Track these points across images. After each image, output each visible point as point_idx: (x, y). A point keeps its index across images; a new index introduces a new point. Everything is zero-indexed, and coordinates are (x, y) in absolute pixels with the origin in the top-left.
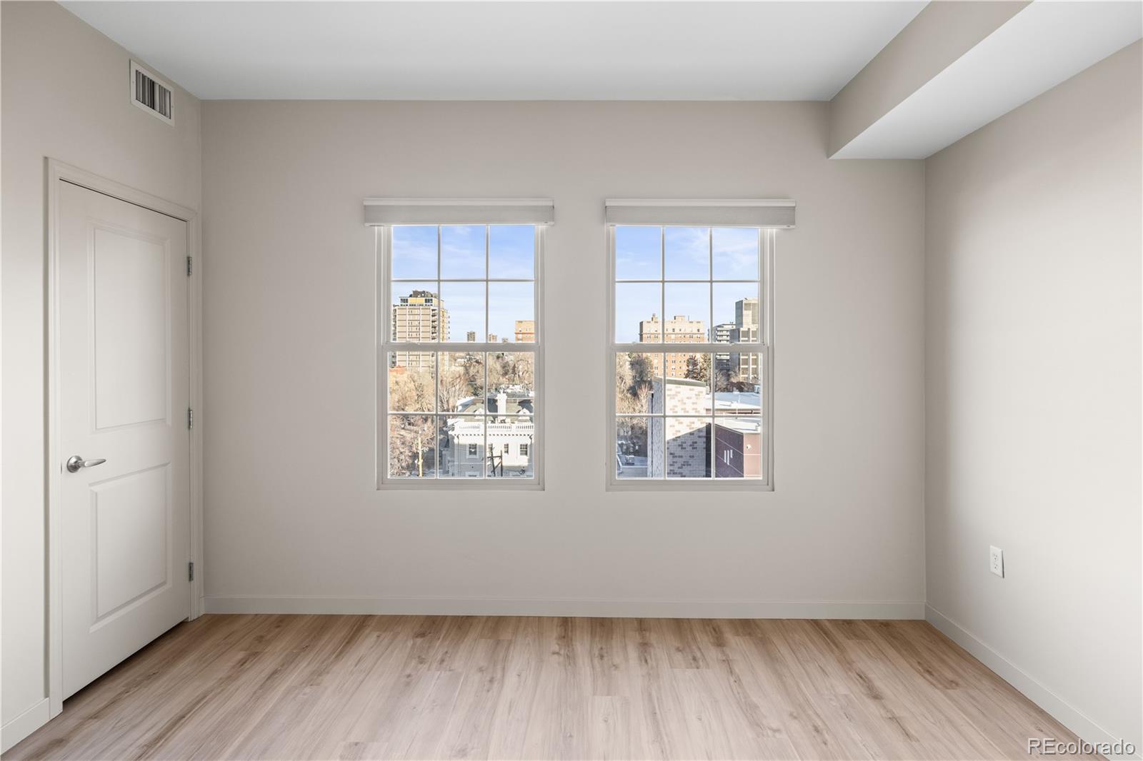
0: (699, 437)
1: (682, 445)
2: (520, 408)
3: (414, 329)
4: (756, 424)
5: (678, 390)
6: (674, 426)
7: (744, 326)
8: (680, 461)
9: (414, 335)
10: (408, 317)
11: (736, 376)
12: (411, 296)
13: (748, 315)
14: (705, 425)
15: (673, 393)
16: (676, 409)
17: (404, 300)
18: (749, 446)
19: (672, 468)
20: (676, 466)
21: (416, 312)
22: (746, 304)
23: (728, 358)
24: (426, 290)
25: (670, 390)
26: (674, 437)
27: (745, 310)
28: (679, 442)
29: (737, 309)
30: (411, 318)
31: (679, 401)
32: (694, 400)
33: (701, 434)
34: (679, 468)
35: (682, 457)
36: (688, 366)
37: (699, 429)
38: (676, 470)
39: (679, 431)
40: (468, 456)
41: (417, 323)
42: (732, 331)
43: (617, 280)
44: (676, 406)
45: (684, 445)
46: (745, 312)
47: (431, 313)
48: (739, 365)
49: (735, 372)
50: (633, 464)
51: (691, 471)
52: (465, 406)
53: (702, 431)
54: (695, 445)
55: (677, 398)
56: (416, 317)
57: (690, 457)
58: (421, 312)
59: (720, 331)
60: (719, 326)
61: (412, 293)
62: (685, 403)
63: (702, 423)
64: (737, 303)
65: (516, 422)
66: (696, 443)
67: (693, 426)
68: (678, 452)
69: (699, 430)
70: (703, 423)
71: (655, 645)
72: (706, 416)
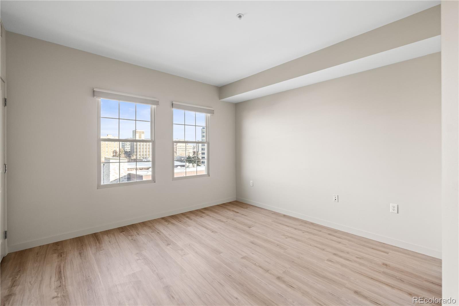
0: (125, 178)
6: (114, 175)
11: (133, 157)
13: (137, 135)
14: (127, 174)
23: (130, 150)
26: (114, 179)
27: (136, 133)
33: (125, 177)
36: (113, 154)
39: (117, 177)
43: (174, 123)
48: (134, 153)
49: (132, 155)
63: (126, 173)
64: (133, 131)
69: (125, 176)
71: (189, 216)
72: (128, 170)
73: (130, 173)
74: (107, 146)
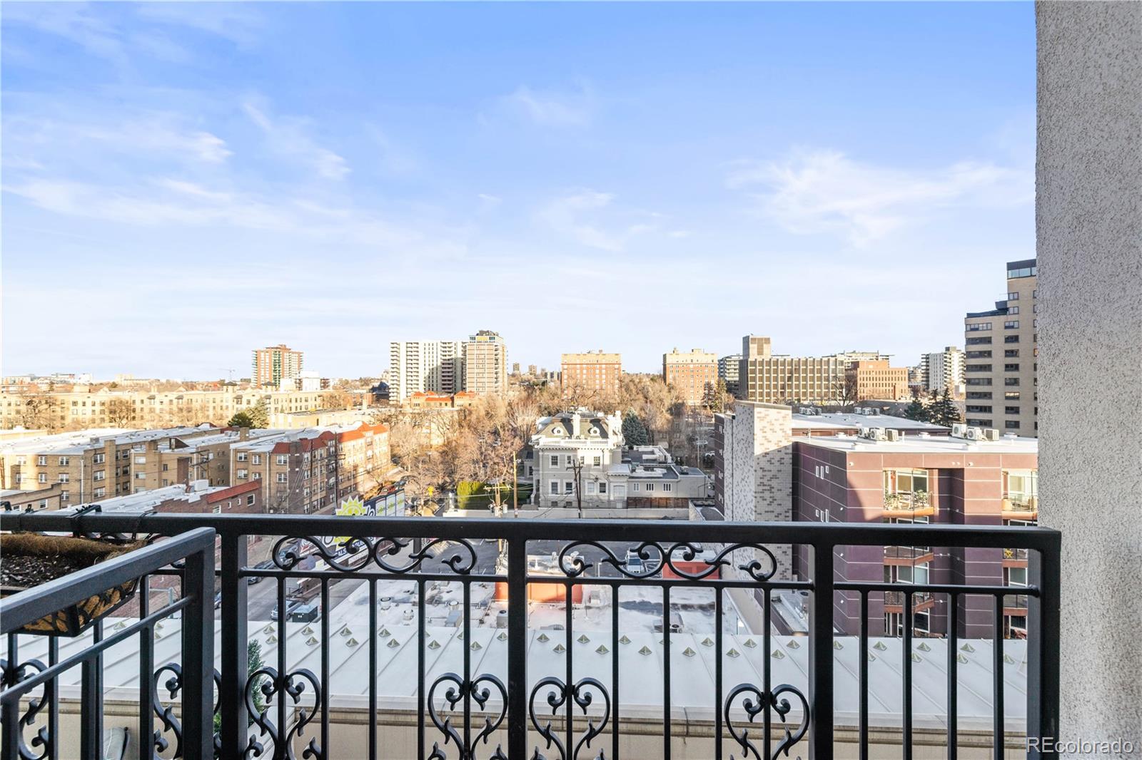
0: (786, 454)
1: (770, 461)
2: (591, 425)
3: (481, 361)
4: (853, 444)
5: (767, 413)
6: (763, 444)
7: (751, 357)
8: (769, 475)
9: (481, 366)
10: (476, 352)
12: (477, 335)
13: (753, 348)
14: (791, 443)
15: (762, 415)
16: (765, 430)
17: (473, 338)
18: (852, 464)
19: (762, 481)
20: (766, 479)
21: (482, 347)
22: (752, 339)
24: (490, 330)
25: (760, 413)
27: (752, 343)
28: (768, 457)
29: (744, 342)
30: (478, 352)
31: (768, 422)
32: (781, 422)
33: (788, 451)
34: (768, 480)
35: (770, 471)
37: (786, 447)
38: (766, 483)
39: (767, 448)
40: (551, 466)
41: (483, 356)
42: (741, 362)
44: (765, 427)
45: (773, 461)
46: (751, 346)
47: (494, 348)
49: (744, 395)
50: (687, 474)
51: (779, 483)
52: (545, 425)
53: (788, 449)
54: (783, 461)
55: (766, 420)
56: (482, 352)
57: (778, 471)
58: (486, 347)
59: (729, 361)
60: (727, 357)
61: (478, 332)
62: (773, 425)
63: (788, 441)
64: (744, 338)
65: (589, 438)
66: (783, 459)
67: (780, 444)
68: (767, 467)
70: (790, 441)
72: (793, 435)
73: (797, 442)
74: (692, 374)
